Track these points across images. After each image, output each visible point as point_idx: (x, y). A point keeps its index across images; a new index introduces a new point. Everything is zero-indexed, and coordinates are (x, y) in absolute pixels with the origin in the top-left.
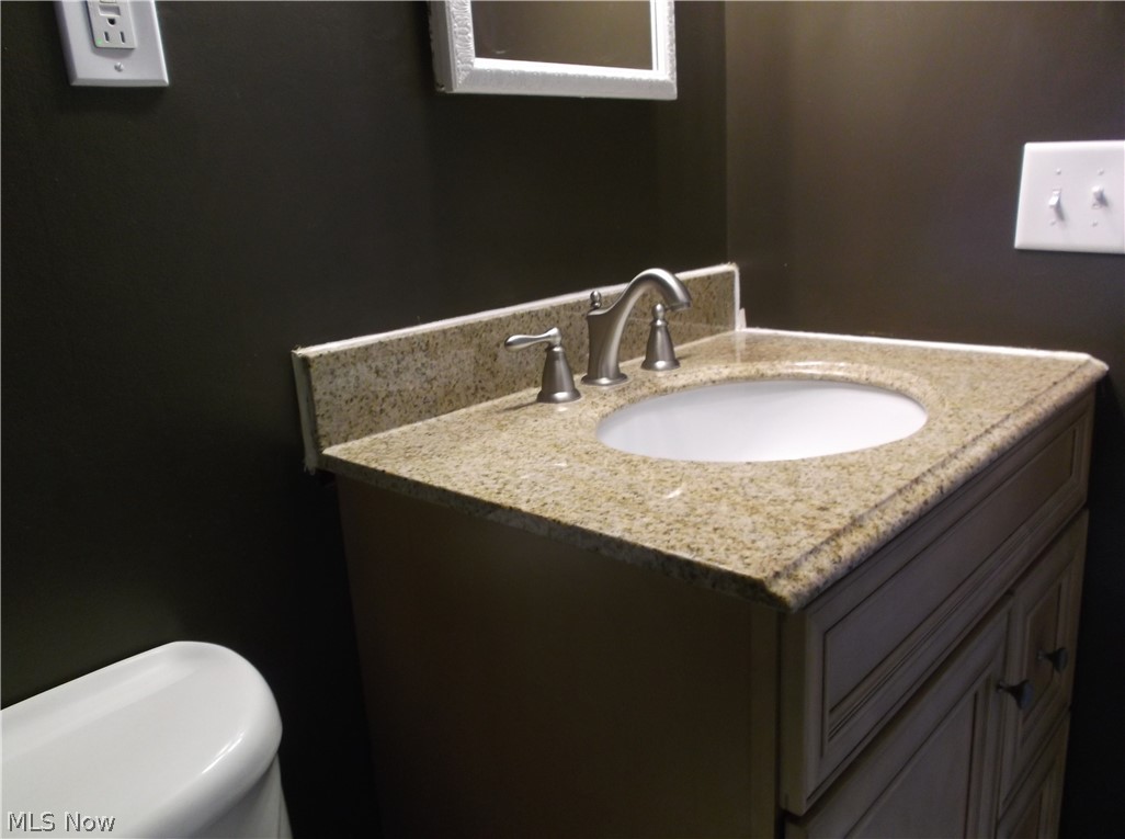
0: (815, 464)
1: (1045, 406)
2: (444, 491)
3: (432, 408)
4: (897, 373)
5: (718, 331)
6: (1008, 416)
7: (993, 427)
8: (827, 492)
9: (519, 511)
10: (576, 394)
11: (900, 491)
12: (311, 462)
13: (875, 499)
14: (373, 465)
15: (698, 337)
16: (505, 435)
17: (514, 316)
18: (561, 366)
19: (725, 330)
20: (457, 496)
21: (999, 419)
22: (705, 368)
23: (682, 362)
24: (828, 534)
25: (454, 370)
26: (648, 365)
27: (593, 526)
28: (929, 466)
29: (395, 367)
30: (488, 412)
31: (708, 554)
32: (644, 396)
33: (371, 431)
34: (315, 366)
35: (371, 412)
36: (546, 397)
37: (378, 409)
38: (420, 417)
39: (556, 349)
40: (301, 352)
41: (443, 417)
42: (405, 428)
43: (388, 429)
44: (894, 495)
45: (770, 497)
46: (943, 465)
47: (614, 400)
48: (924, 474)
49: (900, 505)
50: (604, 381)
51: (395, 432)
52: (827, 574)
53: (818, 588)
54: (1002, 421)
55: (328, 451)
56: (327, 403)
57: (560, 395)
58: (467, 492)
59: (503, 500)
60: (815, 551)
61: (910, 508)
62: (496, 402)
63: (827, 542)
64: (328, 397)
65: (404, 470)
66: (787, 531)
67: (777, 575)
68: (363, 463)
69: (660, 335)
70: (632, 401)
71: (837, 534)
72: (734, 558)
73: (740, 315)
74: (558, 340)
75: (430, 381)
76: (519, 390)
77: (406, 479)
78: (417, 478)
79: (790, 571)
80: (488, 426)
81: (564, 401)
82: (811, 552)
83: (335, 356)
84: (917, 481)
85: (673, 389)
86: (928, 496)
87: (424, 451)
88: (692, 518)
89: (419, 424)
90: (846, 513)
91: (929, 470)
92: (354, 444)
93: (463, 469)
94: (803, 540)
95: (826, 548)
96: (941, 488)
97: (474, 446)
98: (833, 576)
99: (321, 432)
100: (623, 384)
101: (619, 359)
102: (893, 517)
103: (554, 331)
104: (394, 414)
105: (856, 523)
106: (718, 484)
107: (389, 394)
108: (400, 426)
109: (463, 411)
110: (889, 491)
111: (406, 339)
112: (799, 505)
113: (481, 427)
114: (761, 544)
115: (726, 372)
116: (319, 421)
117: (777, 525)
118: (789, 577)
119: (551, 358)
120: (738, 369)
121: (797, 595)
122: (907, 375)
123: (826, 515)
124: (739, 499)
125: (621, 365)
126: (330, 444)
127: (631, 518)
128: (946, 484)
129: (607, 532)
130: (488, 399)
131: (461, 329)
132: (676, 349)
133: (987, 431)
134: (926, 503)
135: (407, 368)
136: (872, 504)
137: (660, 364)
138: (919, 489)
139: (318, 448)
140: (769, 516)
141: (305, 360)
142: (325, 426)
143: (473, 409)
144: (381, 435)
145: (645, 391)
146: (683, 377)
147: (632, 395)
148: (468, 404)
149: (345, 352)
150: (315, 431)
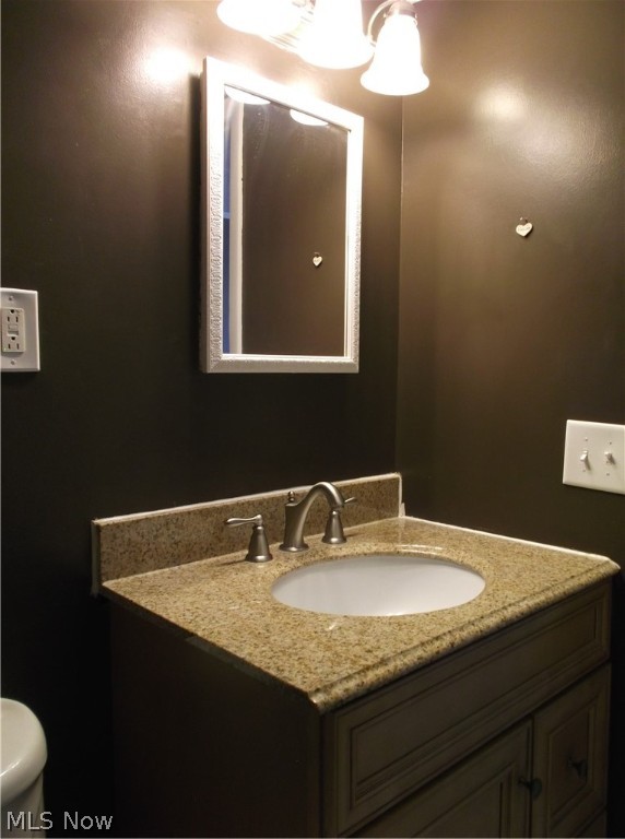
0: (384, 621)
1: (556, 593)
2: (160, 618)
3: (176, 560)
4: (479, 559)
5: (385, 517)
6: (524, 599)
7: (510, 605)
8: (378, 641)
9: (196, 635)
10: (270, 557)
11: (423, 644)
12: (95, 590)
13: (403, 647)
14: (127, 596)
15: (370, 520)
16: (213, 583)
17: (237, 504)
18: (261, 538)
19: (390, 517)
20: (167, 622)
21: (517, 599)
22: (361, 545)
23: (348, 540)
24: (361, 668)
25: (194, 537)
26: (326, 539)
27: (231, 650)
28: (450, 629)
29: (155, 533)
30: (212, 565)
31: (286, 674)
32: (316, 561)
33: (135, 573)
34: (103, 531)
35: (136, 560)
36: (251, 558)
37: (141, 559)
38: (168, 565)
39: (260, 528)
40: (97, 521)
41: (183, 566)
42: (157, 572)
43: (146, 571)
44: (418, 646)
45: (344, 640)
46: (462, 629)
47: (294, 562)
48: (444, 634)
49: (419, 652)
50: (293, 549)
51: (150, 574)
52: (350, 692)
53: (342, 701)
54: (518, 602)
55: (105, 584)
56: (108, 554)
57: (260, 558)
58: (173, 620)
59: (190, 627)
60: (349, 677)
61: (425, 655)
62: (220, 558)
63: (359, 673)
64: (110, 550)
65: (145, 601)
66: (339, 664)
67: (318, 690)
68: (122, 594)
69: (334, 521)
70: (306, 564)
71: (368, 668)
72: (299, 677)
73: (402, 507)
74: (261, 522)
75: (176, 543)
76: (237, 551)
77: (142, 608)
78: (149, 608)
79: (326, 689)
80: (207, 575)
81: (262, 561)
82: (345, 678)
83: (117, 525)
84: (437, 638)
85: (337, 557)
86: (441, 649)
87: (161, 589)
88: (290, 650)
89: (167, 570)
90: (381, 656)
91: (449, 632)
92: (122, 580)
93: (178, 604)
94: (345, 670)
95: (357, 676)
96: (452, 644)
97: (192, 589)
98: (355, 694)
99: (103, 571)
100: (304, 552)
101: (304, 534)
102: (410, 660)
103: (259, 516)
104: (151, 562)
105: (383, 662)
106: (319, 629)
107: (149, 550)
108: (155, 569)
109: (197, 563)
110: (416, 643)
111: (164, 516)
112: (357, 648)
113: (203, 576)
114: (319, 671)
115: (374, 549)
116: (103, 565)
117: (337, 660)
118: (325, 692)
119: (256, 533)
120: (383, 547)
121: (325, 704)
122: (484, 562)
123: (368, 656)
124: (324, 640)
125: (305, 539)
126: (108, 579)
127: (256, 646)
128: (458, 641)
129: (238, 654)
130: (215, 556)
131: (201, 512)
132: (346, 530)
133: (505, 608)
134: (438, 653)
135: (163, 534)
136: (399, 651)
137: (334, 540)
138: (437, 643)
139: (100, 581)
140: (336, 653)
141: (98, 527)
142: (105, 568)
143: (204, 561)
144: (140, 576)
145: (317, 558)
146: (346, 550)
147: (308, 560)
148: (201, 558)
149: (123, 523)
150: (99, 570)
